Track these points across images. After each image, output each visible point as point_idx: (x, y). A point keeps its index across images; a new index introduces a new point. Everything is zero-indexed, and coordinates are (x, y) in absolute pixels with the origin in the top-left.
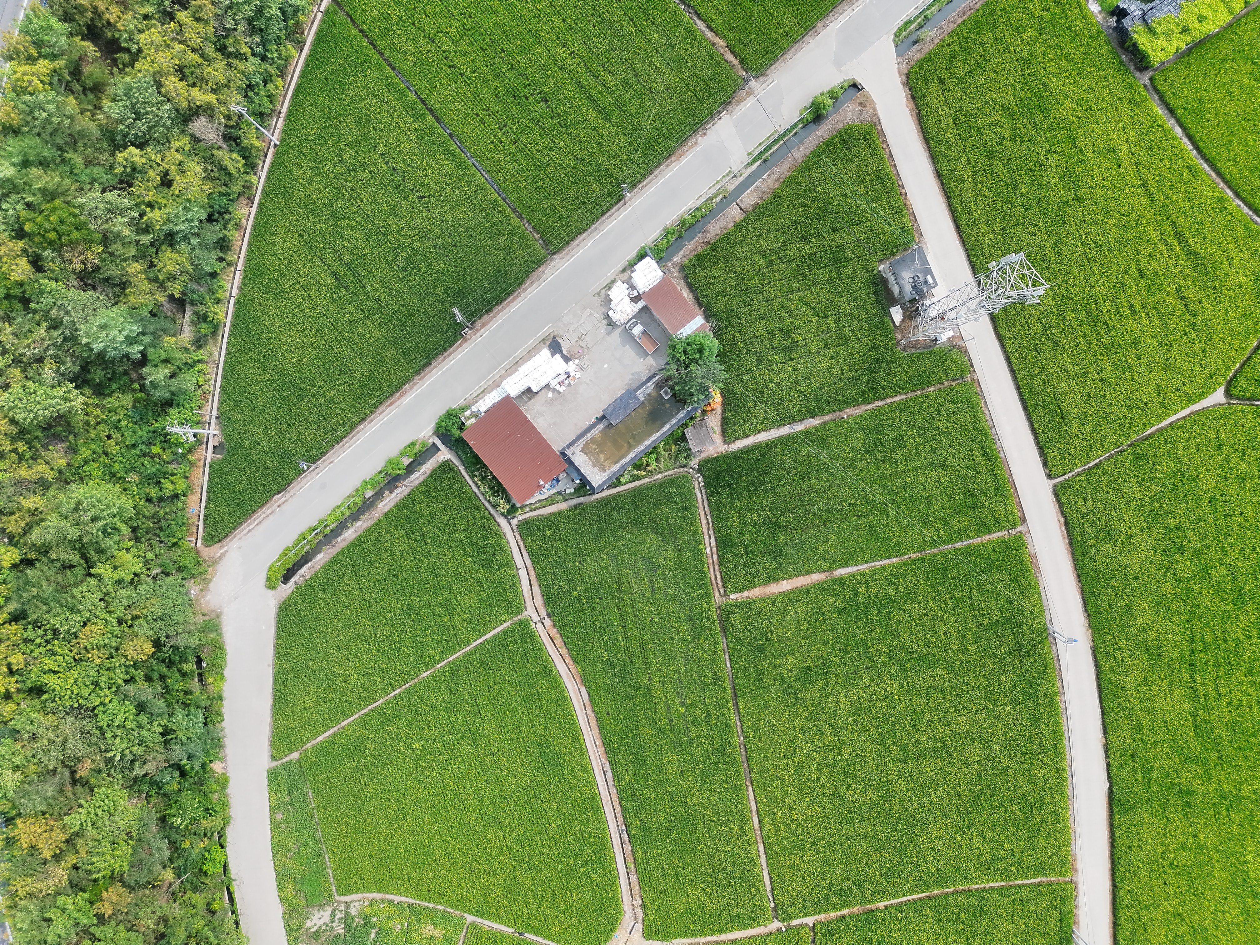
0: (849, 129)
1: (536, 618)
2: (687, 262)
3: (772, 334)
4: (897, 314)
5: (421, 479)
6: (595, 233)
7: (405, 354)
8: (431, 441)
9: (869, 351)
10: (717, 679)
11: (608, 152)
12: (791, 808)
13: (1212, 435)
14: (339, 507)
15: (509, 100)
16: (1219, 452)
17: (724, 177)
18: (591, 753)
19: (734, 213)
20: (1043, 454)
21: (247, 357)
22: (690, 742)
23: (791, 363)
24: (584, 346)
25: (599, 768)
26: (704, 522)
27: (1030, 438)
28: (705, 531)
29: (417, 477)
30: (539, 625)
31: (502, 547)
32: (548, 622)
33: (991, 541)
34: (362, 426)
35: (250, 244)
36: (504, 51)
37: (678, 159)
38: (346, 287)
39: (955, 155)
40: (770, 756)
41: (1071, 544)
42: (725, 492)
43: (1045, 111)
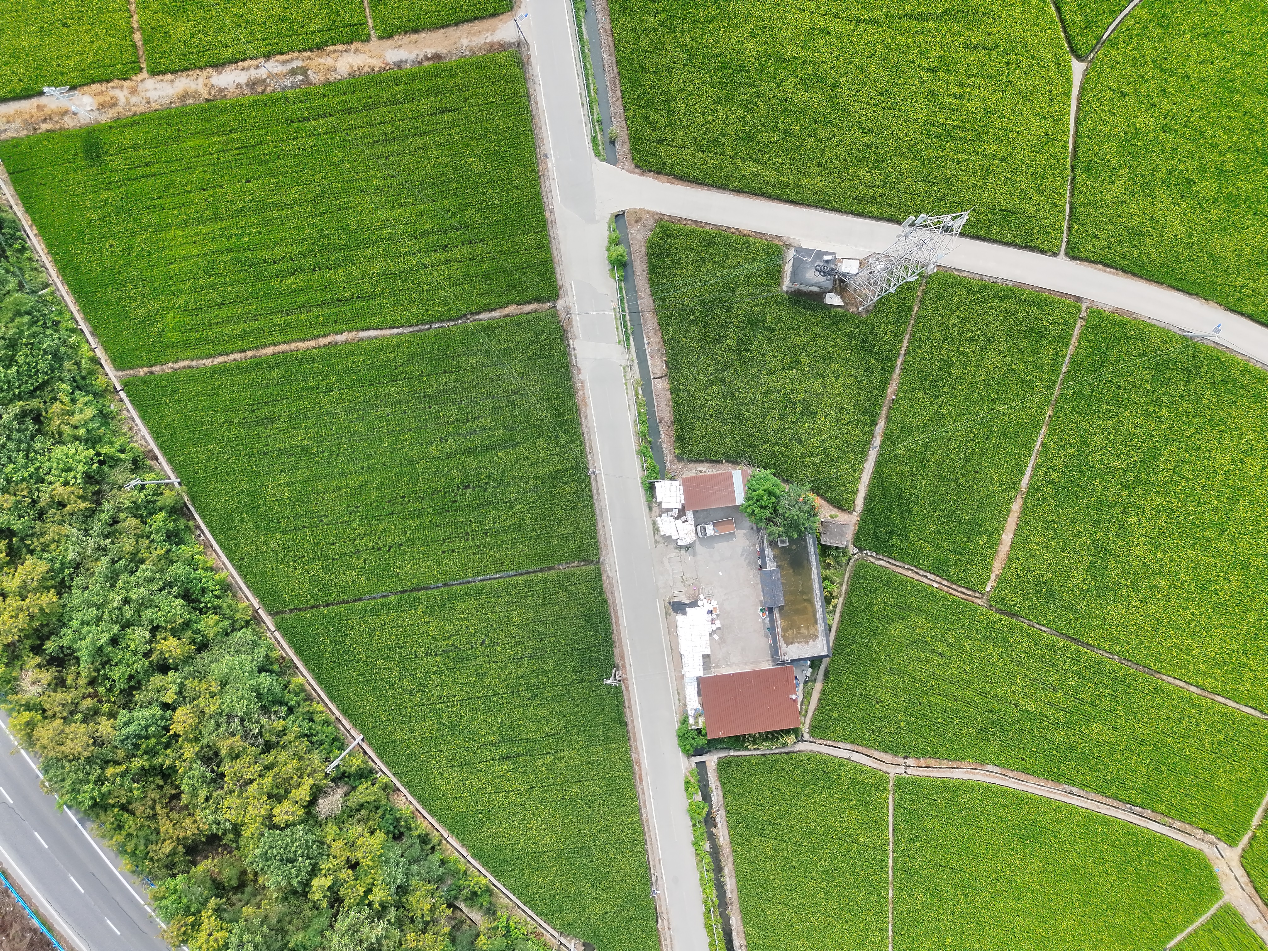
0: (651, 244)
1: (901, 770)
2: (677, 451)
3: (783, 416)
4: (833, 299)
5: (720, 793)
6: (604, 514)
7: (606, 739)
8: (694, 765)
9: (851, 343)
10: (1052, 648)
11: (544, 460)
12: (1203, 653)
13: (1109, 94)
14: (702, 878)
15: (449, 517)
16: (1127, 97)
17: (625, 376)
18: (1048, 795)
19: (661, 387)
20: (1033, 249)
21: (526, 876)
22: (1093, 705)
23: (819, 415)
24: (692, 581)
25: (1064, 796)
26: (909, 573)
27: (1012, 250)
28: (917, 577)
29: (717, 796)
30: (909, 771)
31: (822, 762)
32: (910, 762)
33: (1080, 339)
34: (644, 816)
35: (433, 815)
36: (404, 497)
37: (585, 404)
38: (520, 755)
39: (730, 167)
40: (1146, 644)
41: (1125, 271)
42: (895, 540)
43: (742, 68)
